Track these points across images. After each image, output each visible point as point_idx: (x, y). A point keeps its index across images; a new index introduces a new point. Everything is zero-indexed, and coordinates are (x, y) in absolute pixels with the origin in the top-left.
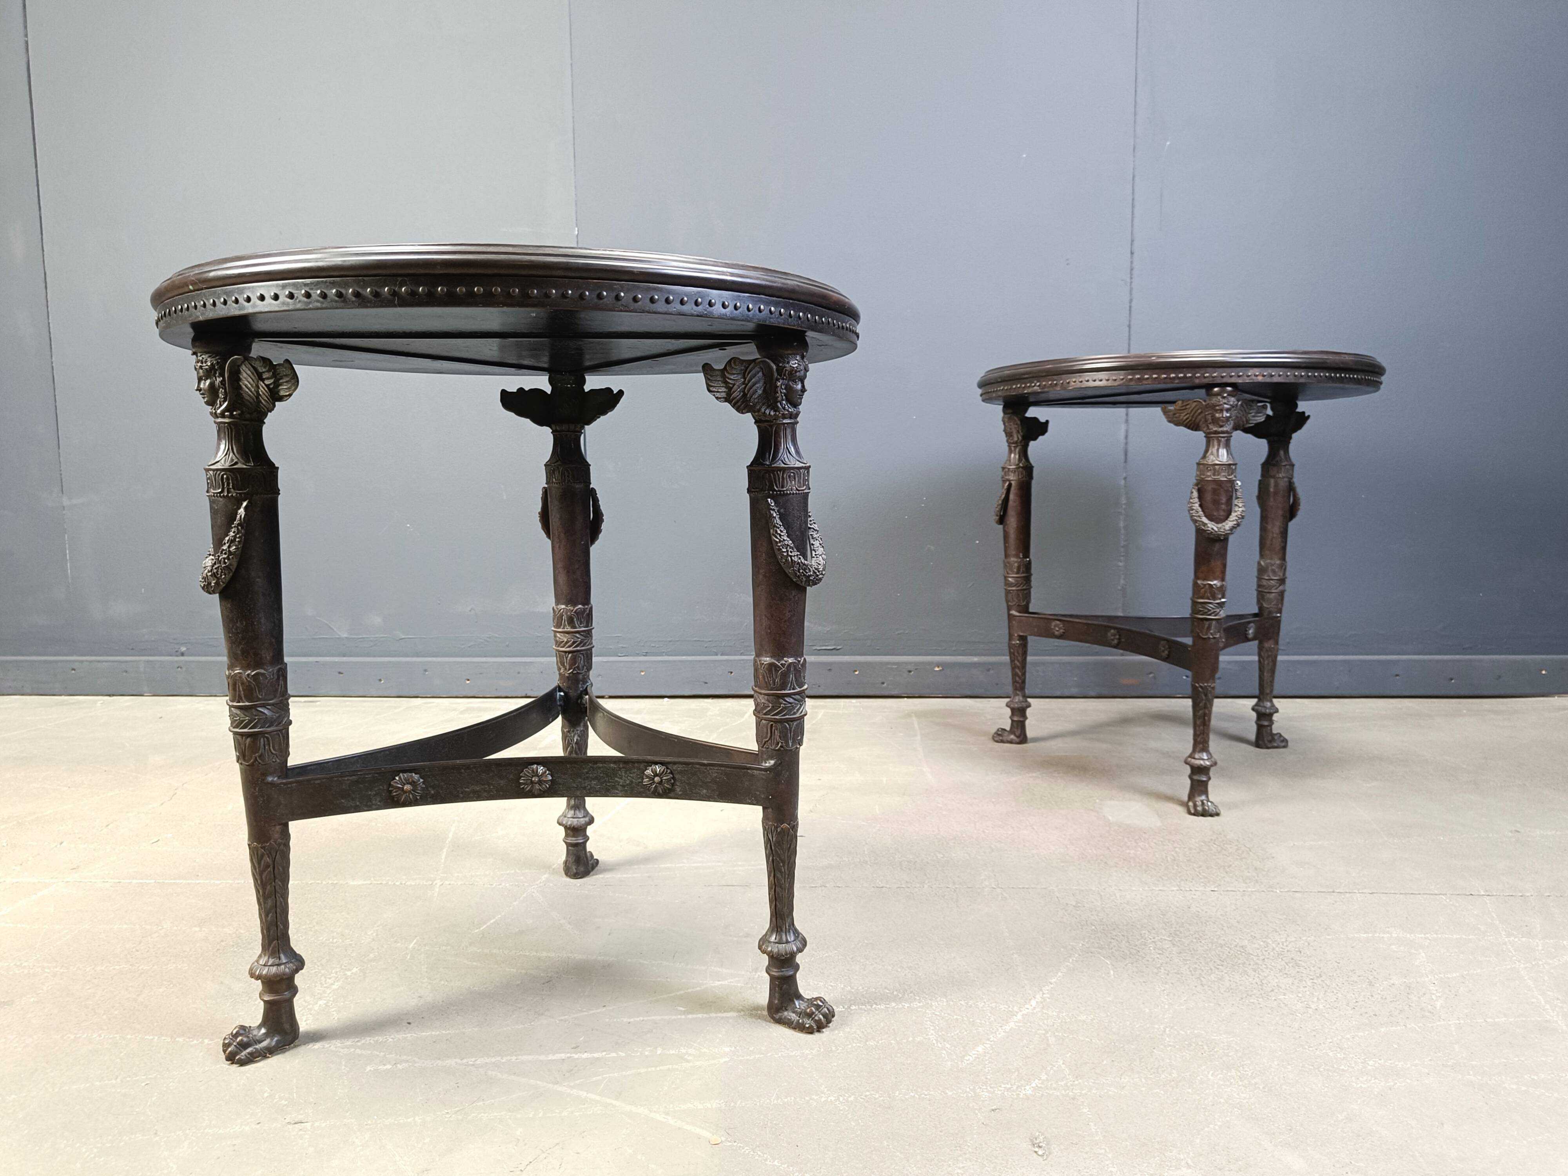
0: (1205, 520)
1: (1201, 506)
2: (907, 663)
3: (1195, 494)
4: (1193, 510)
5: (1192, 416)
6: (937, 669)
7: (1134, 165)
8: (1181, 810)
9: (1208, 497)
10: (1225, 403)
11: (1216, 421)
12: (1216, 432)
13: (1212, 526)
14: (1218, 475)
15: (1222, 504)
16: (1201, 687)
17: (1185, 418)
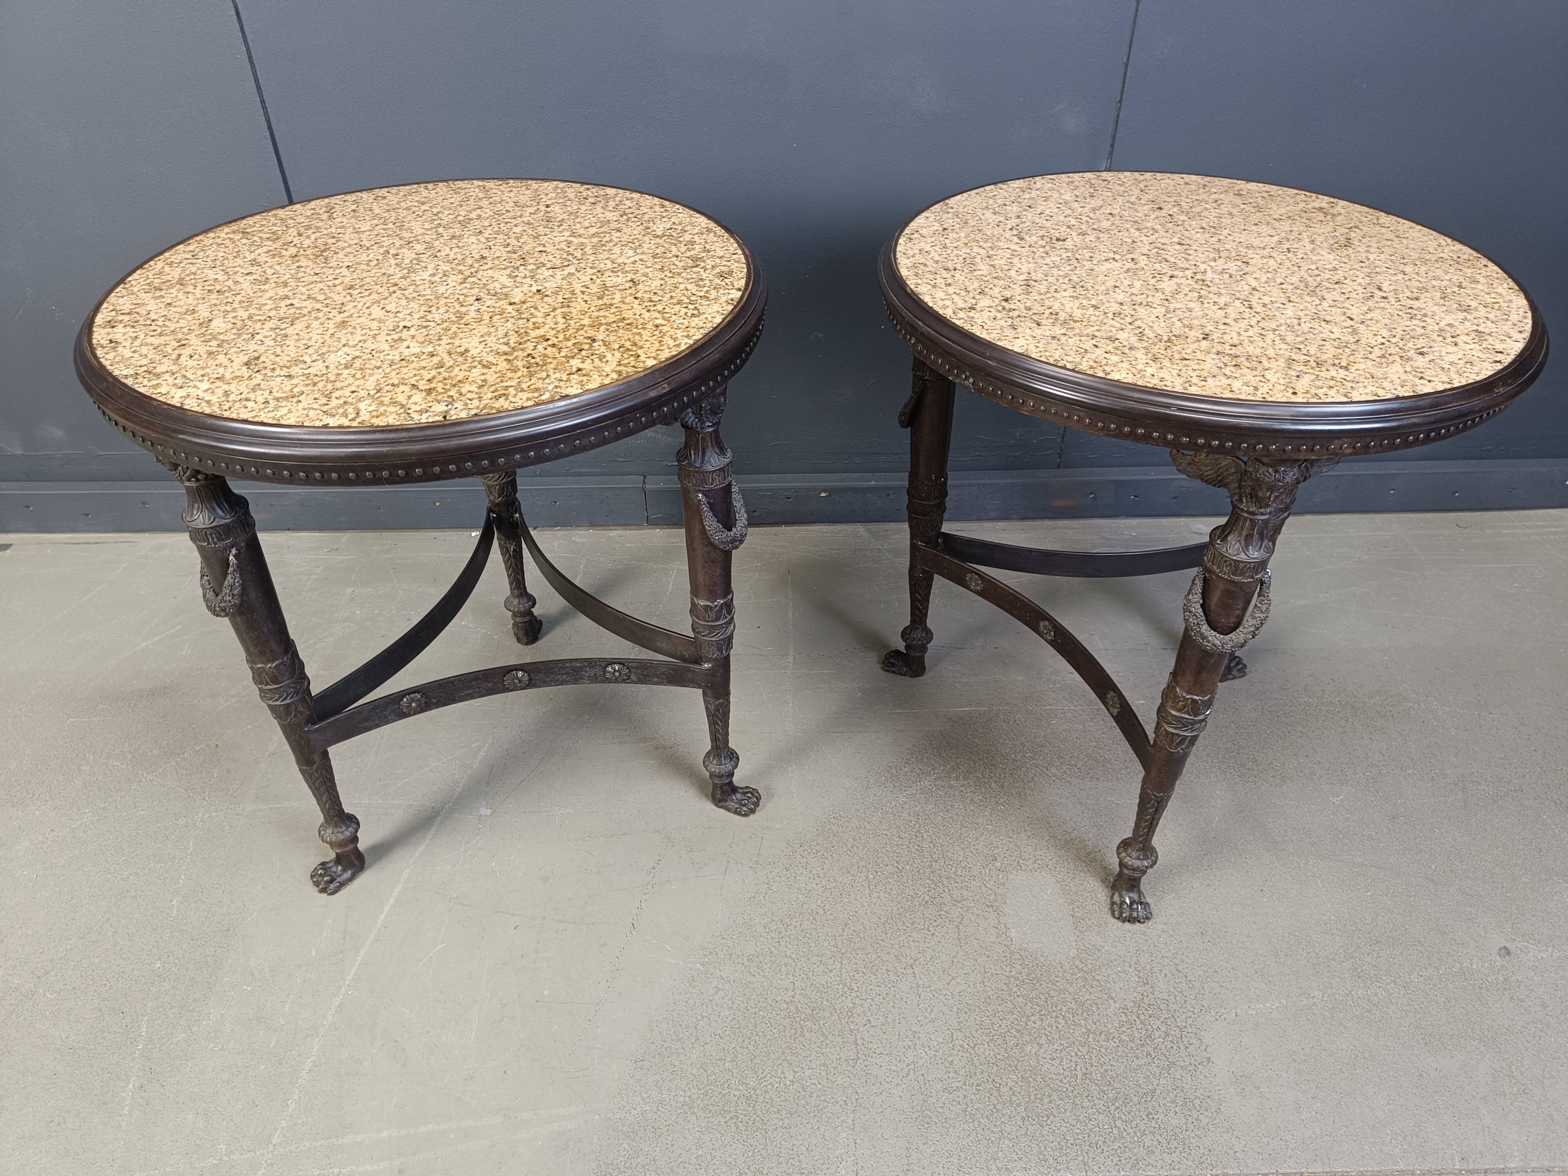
0: (1205, 628)
1: (1202, 606)
3: (1199, 588)
4: (1190, 612)
5: (1219, 476)
8: (1102, 894)
9: (1216, 597)
10: (1279, 481)
11: (1254, 497)
12: (1253, 514)
13: (1214, 639)
14: (1240, 575)
15: (1237, 609)
16: (1156, 796)
17: (1206, 474)
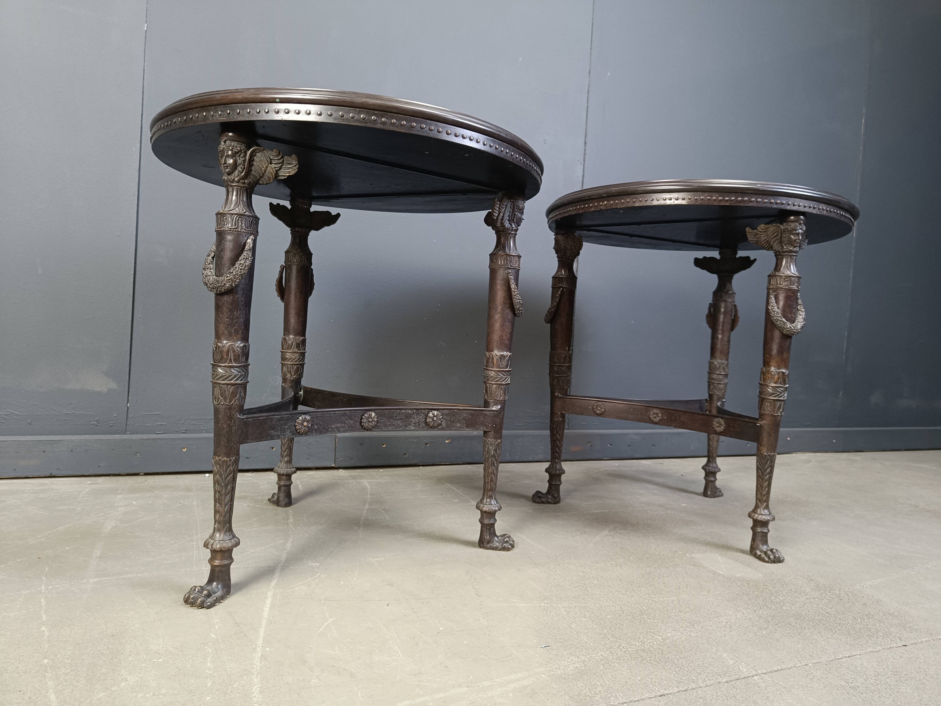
0: (784, 320)
1: (779, 309)
2: (425, 437)
5: (770, 238)
6: (447, 442)
7: (589, 83)
9: (785, 302)
11: (791, 243)
12: (791, 251)
13: (789, 325)
14: (793, 285)
15: (794, 308)
17: (764, 239)
